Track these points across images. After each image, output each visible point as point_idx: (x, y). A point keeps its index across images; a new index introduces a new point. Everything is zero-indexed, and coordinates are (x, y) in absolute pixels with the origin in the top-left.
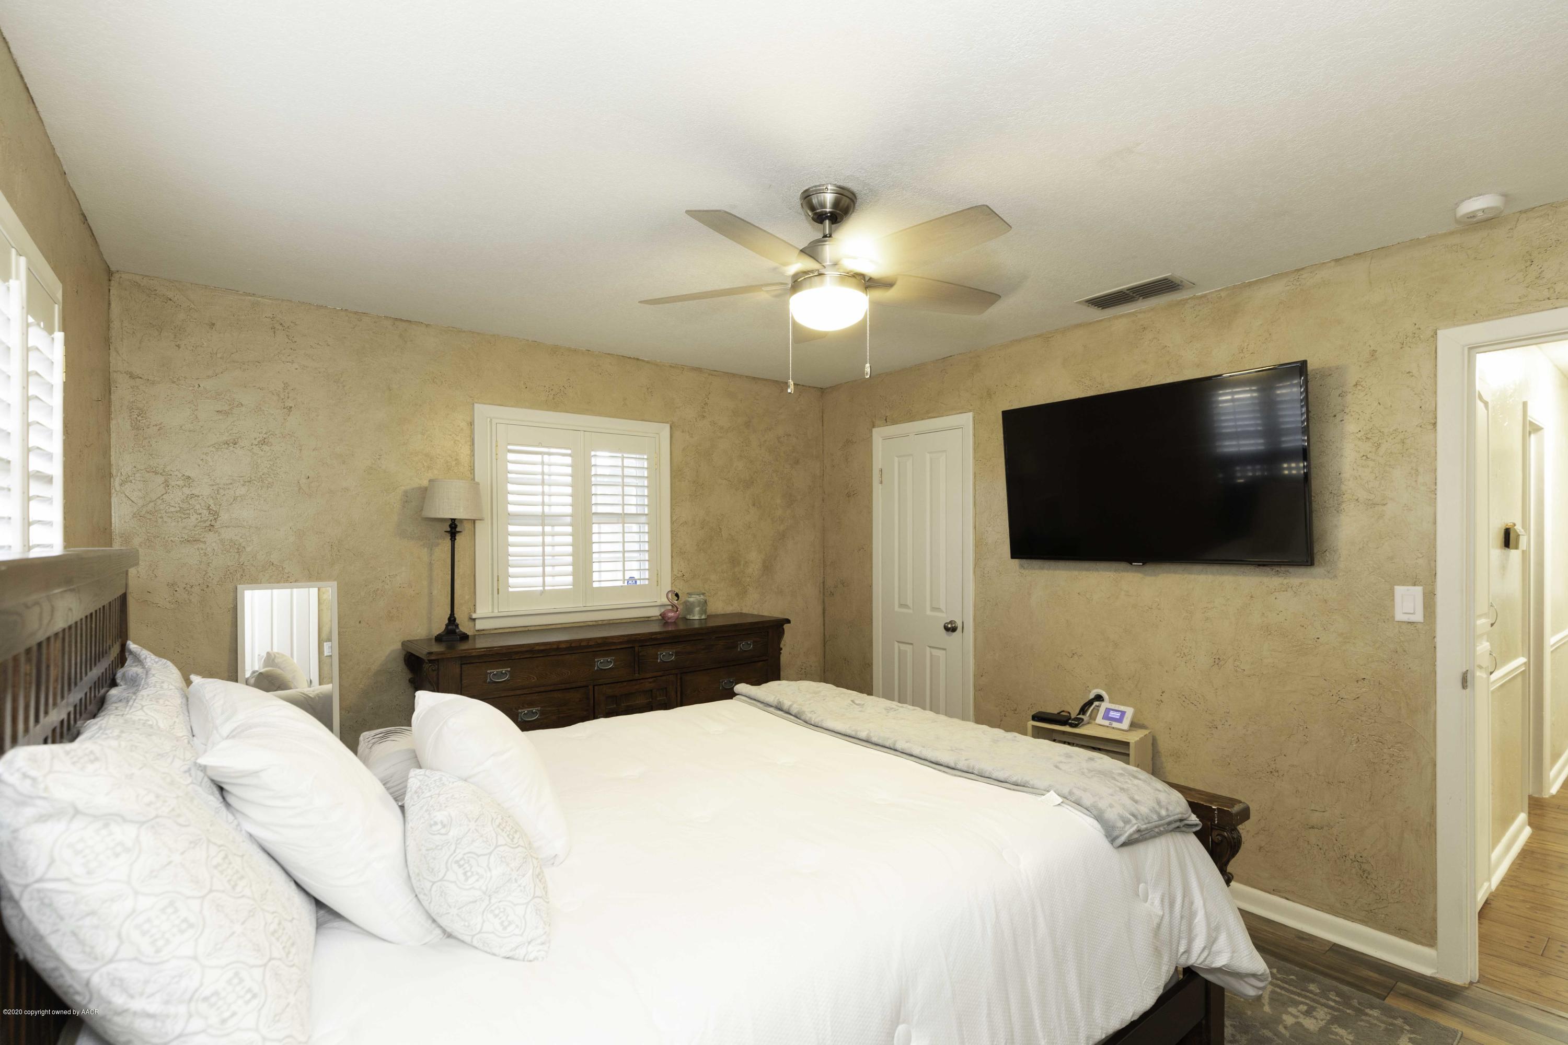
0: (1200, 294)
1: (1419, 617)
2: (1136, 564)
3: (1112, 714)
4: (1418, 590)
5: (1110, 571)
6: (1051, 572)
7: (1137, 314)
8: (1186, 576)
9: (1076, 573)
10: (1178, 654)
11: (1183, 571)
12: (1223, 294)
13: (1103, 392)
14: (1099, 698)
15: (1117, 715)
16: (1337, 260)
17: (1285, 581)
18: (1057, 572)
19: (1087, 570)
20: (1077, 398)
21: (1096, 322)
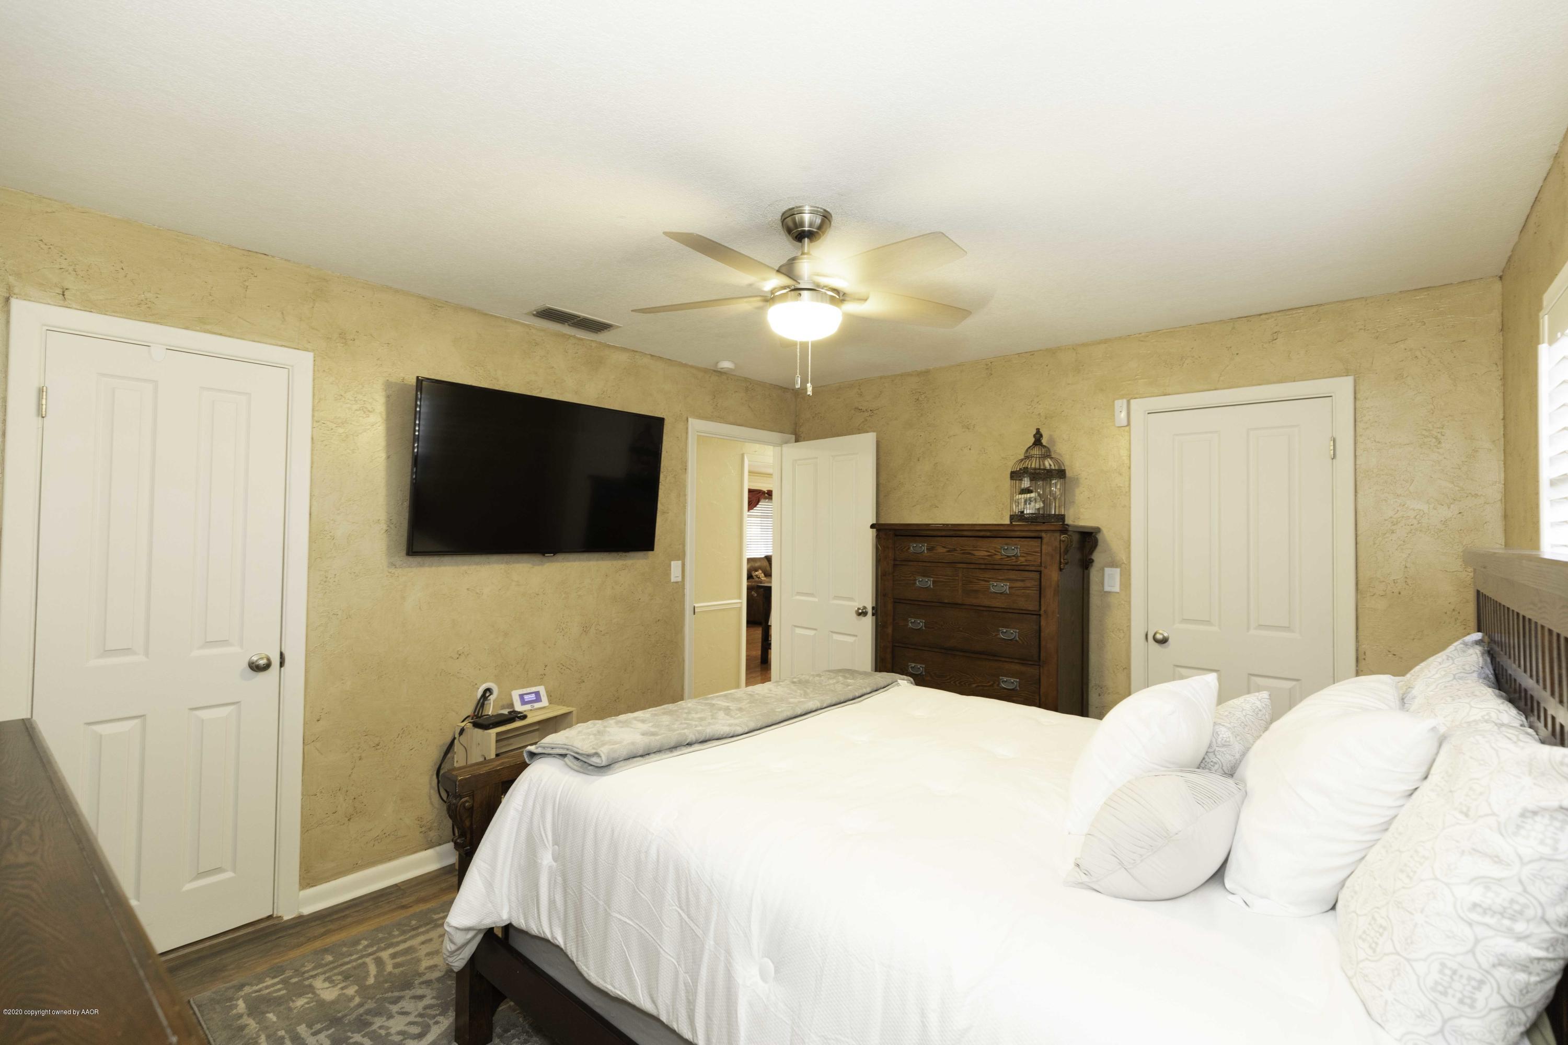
0: (578, 336)
1: (679, 579)
2: (548, 555)
3: (527, 698)
4: (680, 562)
5: (502, 563)
6: (433, 569)
7: (531, 328)
8: (565, 563)
9: (465, 568)
10: (558, 630)
11: (563, 559)
12: (594, 345)
13: (497, 388)
14: (488, 690)
15: (533, 697)
16: (652, 356)
17: (625, 562)
18: (443, 569)
19: (477, 564)
20: (469, 384)
21: (492, 315)
